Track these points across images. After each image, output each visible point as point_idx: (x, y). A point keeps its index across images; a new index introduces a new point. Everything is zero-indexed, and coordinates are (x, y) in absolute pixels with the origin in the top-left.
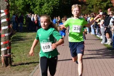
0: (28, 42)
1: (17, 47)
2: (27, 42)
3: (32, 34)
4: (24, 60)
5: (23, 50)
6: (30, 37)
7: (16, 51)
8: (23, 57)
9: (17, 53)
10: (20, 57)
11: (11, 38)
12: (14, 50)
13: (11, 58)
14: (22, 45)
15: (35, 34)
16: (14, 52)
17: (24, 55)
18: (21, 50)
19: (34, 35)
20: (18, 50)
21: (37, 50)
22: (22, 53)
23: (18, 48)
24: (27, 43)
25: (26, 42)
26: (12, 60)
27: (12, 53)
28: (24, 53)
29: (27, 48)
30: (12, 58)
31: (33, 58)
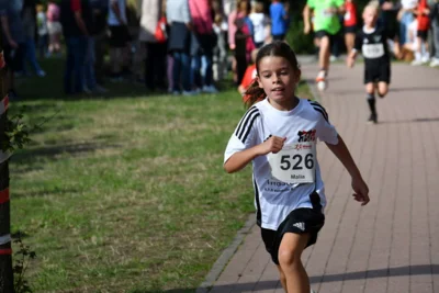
0: (114, 158)
1: (45, 197)
2: (103, 159)
3: (137, 106)
4: (94, 275)
5: (81, 215)
6: (121, 126)
7: (36, 220)
8: (83, 259)
9: (46, 231)
10: (68, 256)
11: (13, 134)
12: (27, 213)
13: (14, 264)
14: (74, 183)
15: (153, 110)
16: (22, 228)
17: (91, 247)
18: (71, 211)
19: (144, 111)
20: (50, 212)
21: (170, 208)
22: (75, 232)
23: (48, 203)
24: (105, 165)
25: (95, 161)
26: (20, 282)
27: (19, 236)
28: (91, 230)
29: (109, 198)
30: (19, 269)
31: (151, 265)
